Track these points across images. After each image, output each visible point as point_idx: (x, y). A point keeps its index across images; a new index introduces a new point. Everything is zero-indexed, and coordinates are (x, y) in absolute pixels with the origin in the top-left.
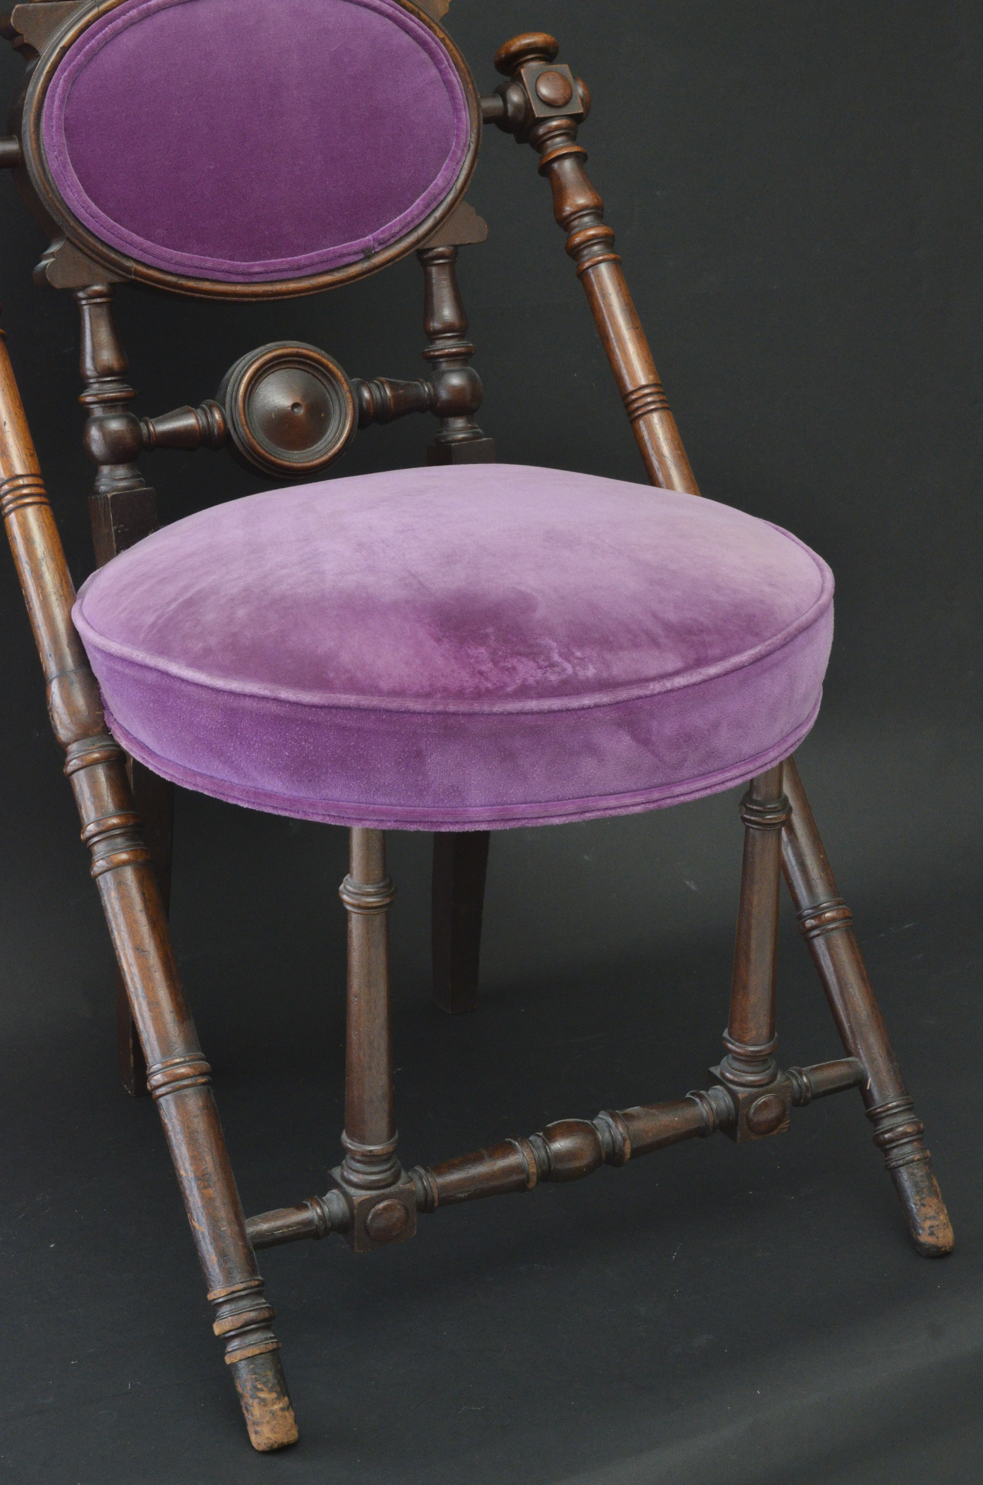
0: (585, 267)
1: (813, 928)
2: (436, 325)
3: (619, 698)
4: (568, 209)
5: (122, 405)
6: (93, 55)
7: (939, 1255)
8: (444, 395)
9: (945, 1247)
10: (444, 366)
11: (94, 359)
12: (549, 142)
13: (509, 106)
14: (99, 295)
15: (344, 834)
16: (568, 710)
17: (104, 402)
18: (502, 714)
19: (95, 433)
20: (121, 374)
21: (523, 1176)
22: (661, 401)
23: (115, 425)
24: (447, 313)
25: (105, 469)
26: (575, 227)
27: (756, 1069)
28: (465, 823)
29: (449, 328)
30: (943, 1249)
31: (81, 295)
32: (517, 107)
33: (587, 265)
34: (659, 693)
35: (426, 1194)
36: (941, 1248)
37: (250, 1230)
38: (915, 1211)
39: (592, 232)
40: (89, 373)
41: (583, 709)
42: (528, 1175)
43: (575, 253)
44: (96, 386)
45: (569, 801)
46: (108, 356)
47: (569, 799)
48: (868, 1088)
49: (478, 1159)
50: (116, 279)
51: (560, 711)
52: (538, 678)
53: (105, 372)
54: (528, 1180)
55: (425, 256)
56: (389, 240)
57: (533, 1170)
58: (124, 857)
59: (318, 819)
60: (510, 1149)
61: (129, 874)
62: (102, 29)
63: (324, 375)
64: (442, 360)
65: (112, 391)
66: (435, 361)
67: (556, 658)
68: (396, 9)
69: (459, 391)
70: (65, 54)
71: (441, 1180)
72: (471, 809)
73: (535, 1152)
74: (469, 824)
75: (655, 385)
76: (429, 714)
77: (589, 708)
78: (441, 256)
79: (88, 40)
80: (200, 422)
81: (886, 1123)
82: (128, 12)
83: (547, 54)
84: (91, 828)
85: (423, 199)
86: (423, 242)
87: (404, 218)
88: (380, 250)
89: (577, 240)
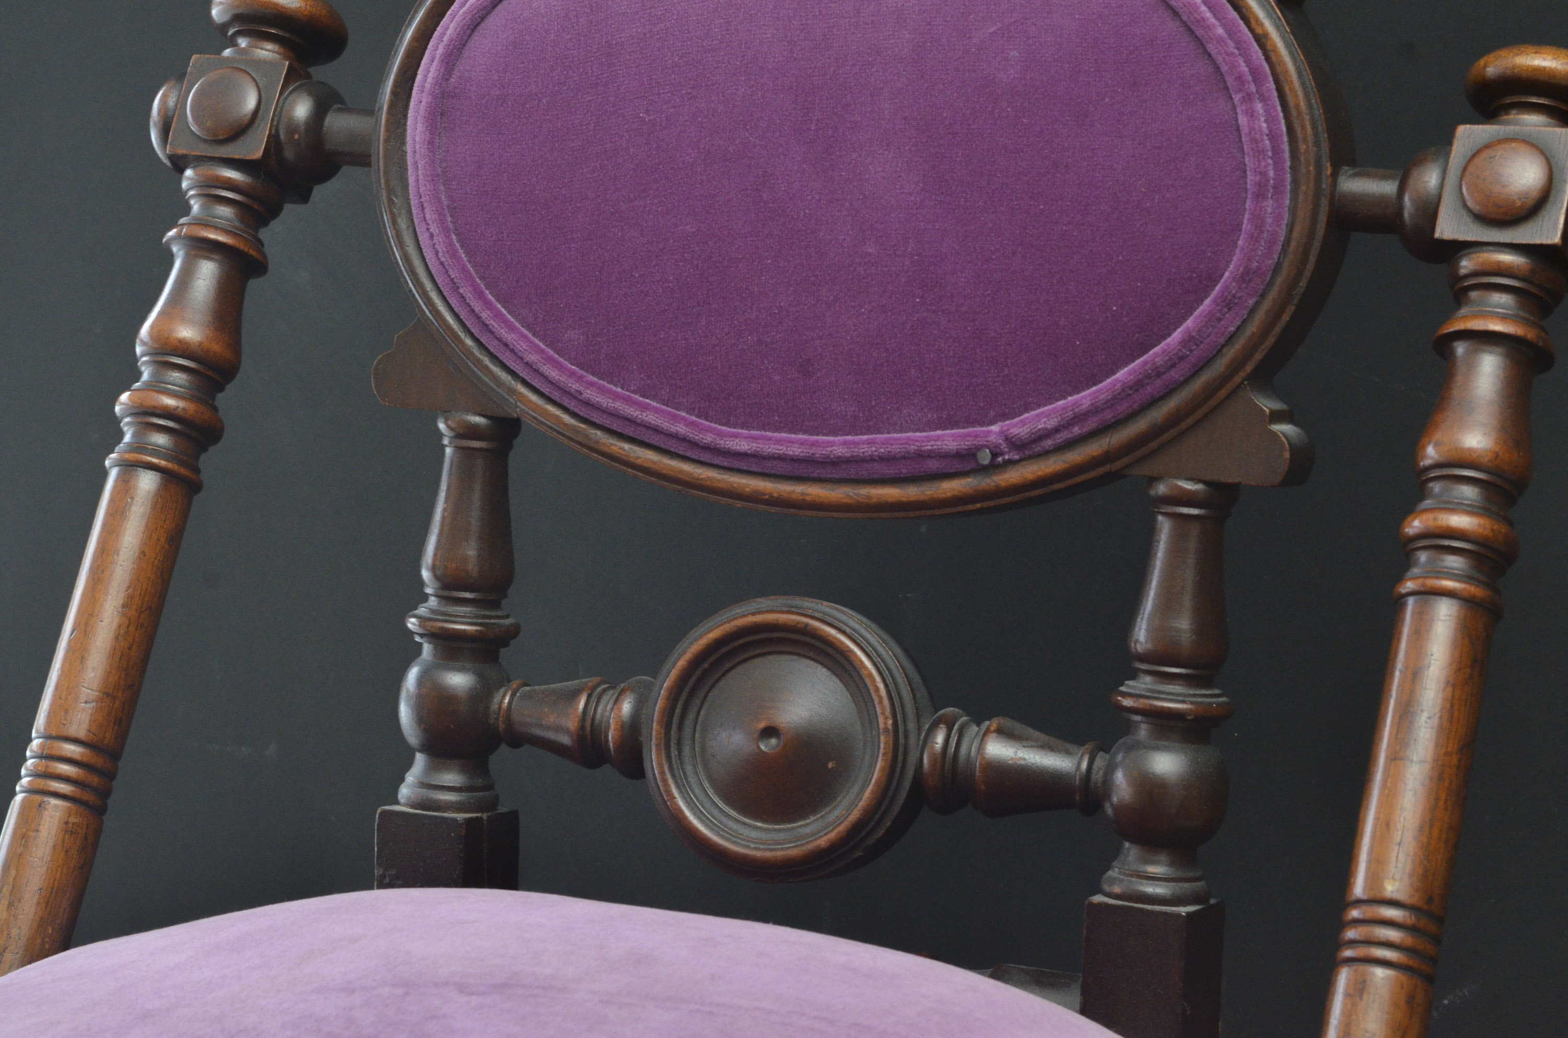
0: (1403, 591)
13: (1405, 198)
17: (437, 636)
25: (420, 761)
26: (1429, 495)
31: (441, 426)
32: (1417, 203)
33: (1411, 585)
39: (1460, 523)
85: (1130, 373)
86: (1126, 460)
87: (1075, 403)
88: (1017, 457)
89: (1415, 525)
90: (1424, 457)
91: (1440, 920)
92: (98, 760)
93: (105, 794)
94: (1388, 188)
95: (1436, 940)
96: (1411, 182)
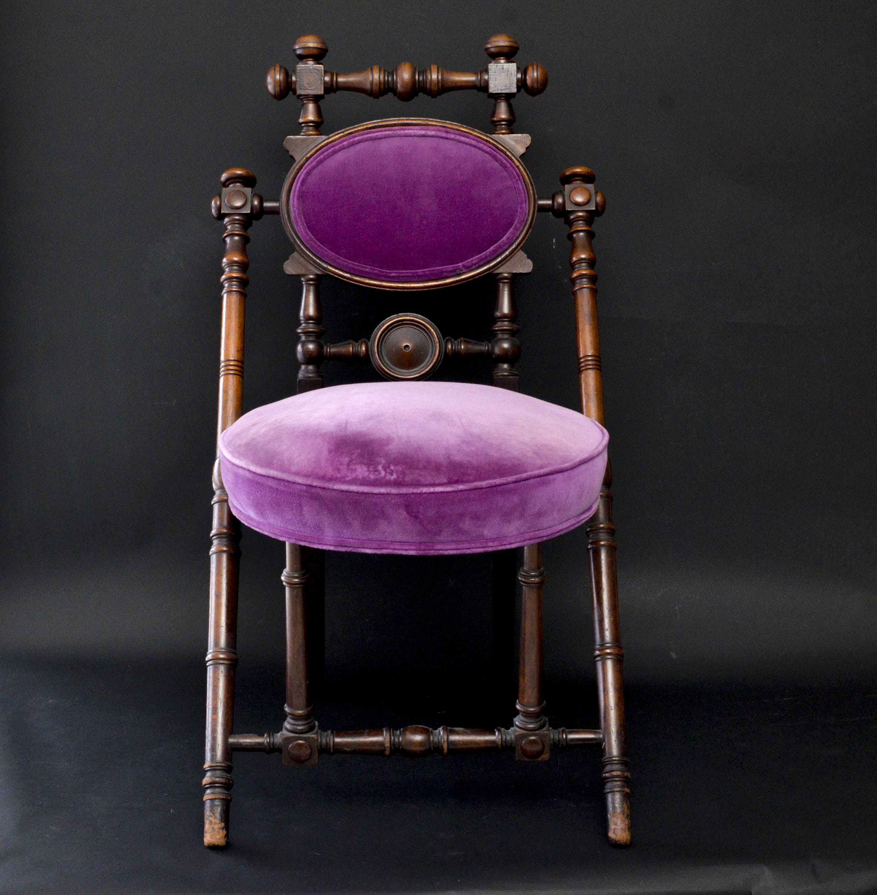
0: (576, 290)
1: (599, 656)
2: (498, 314)
3: (401, 492)
4: (574, 259)
5: (314, 335)
6: (320, 162)
7: (616, 845)
8: (497, 351)
9: (620, 842)
10: (500, 336)
11: (304, 313)
12: (574, 223)
13: (555, 204)
14: (311, 280)
15: (284, 543)
16: (372, 494)
17: (306, 333)
18: (337, 490)
19: (299, 348)
20: (318, 319)
21: (383, 748)
22: (596, 365)
23: (311, 346)
24: (506, 308)
25: (303, 367)
26: (576, 268)
27: (532, 721)
28: (324, 544)
29: (505, 316)
30: (619, 843)
31: (303, 279)
32: (559, 204)
33: (577, 288)
34: (425, 493)
35: (327, 746)
36: (618, 841)
37: (231, 740)
38: (609, 818)
39: (584, 272)
40: (301, 318)
41: (380, 494)
42: (385, 747)
43: (573, 281)
44: (304, 325)
45: (374, 542)
46: (311, 311)
47: (375, 541)
48: (603, 748)
49: (361, 734)
50: (319, 273)
51: (368, 493)
52: (364, 476)
53: (308, 318)
54: (385, 750)
55: (498, 278)
56: (472, 266)
57: (387, 745)
58: (225, 549)
59: (266, 533)
60: (379, 732)
61: (224, 557)
62: (327, 150)
63: (427, 333)
64: (499, 332)
65: (311, 328)
66: (496, 332)
67: (380, 468)
68: (492, 149)
69: (505, 351)
70: (308, 161)
71: (338, 740)
72: (326, 537)
73: (393, 738)
74: (326, 546)
75: (596, 356)
76: (305, 485)
77: (383, 494)
78: (506, 278)
79: (320, 155)
80: (354, 350)
81: (608, 768)
82: (343, 142)
83: (587, 178)
84: (214, 532)
85: (494, 247)
86: (493, 269)
87: (481, 256)
88: (466, 271)
89: (575, 275)
90: (573, 260)
91: (599, 357)
92: (239, 364)
93: (242, 373)
94: (550, 202)
95: (600, 362)
96: (555, 200)
